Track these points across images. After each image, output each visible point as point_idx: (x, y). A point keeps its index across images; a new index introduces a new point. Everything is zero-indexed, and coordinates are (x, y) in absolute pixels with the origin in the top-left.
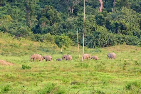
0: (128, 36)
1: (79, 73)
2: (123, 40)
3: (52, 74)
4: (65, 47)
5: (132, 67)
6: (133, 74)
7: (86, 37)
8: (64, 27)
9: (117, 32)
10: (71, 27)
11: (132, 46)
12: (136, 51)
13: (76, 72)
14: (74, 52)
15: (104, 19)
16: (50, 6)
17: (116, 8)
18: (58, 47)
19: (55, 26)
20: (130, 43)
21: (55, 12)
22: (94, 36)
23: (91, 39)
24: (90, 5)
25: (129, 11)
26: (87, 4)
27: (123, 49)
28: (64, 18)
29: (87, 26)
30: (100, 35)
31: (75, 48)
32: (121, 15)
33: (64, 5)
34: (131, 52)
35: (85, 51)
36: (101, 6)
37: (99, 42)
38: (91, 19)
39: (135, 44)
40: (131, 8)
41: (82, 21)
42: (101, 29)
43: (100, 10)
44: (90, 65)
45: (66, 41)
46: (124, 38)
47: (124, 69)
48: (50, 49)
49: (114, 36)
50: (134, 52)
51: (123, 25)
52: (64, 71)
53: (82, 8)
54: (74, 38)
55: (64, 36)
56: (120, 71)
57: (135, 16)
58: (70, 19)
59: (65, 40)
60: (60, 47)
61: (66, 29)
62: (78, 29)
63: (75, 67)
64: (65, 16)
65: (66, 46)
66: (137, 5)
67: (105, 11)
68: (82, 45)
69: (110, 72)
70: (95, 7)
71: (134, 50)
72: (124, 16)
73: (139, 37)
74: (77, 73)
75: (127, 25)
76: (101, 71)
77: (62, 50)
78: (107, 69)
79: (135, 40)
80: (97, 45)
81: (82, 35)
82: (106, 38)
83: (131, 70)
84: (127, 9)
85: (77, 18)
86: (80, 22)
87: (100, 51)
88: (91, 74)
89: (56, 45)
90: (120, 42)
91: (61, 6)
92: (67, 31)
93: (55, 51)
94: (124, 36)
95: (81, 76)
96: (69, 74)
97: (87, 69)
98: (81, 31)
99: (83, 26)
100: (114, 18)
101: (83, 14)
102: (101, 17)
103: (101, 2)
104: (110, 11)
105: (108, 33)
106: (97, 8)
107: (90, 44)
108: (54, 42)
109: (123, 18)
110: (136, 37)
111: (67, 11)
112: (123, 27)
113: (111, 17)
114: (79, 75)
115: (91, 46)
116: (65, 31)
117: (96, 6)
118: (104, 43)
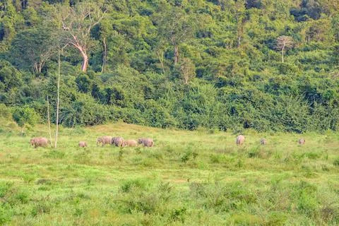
0: (126, 109)
1: (50, 166)
2: (119, 115)
3: (8, 167)
4: (29, 126)
5: (132, 157)
6: (133, 168)
7: (62, 110)
8: (27, 94)
9: (109, 103)
10: (37, 94)
11: (133, 125)
12: (138, 132)
13: (45, 164)
14: (42, 133)
15: (88, 82)
16: (4, 61)
17: (108, 66)
18: (17, 125)
19: (13, 93)
20: (129, 120)
21: (13, 70)
22: (74, 108)
23: (69, 113)
24: (68, 60)
25: (127, 71)
26: (63, 59)
27: (119, 129)
28: (27, 80)
29: (63, 93)
30: (83, 107)
31: (45, 127)
32: (116, 77)
33: (27, 60)
34: (131, 134)
35: (59, 131)
36: (85, 62)
37: (82, 118)
38: (69, 83)
39: (136, 122)
40: (132, 66)
41: (56, 85)
42: (86, 98)
43: (83, 68)
44: (67, 153)
45: (30, 116)
46: (120, 113)
47: (120, 160)
48: (4, 129)
49: (104, 109)
50: (135, 134)
51: (118, 93)
52: (27, 163)
53: (56, 64)
54: (43, 112)
55: (27, 109)
56: (113, 164)
57: (137, 78)
58: (36, 82)
59: (28, 114)
60: (21, 125)
61: (31, 97)
62: (49, 97)
63: (44, 156)
64: (29, 77)
65: (30, 123)
66: (141, 61)
67: (91, 71)
68: (54, 122)
69: (98, 165)
70: (75, 63)
71: (135, 131)
72: (121, 79)
73: (143, 110)
74: (47, 167)
75: (125, 92)
76: (84, 163)
77: (23, 130)
78: (93, 160)
79: (137, 115)
80: (78, 122)
81: (55, 107)
82: (92, 113)
83: (131, 163)
84: (125, 67)
85: (47, 81)
86: (52, 87)
87: (84, 132)
88: (68, 168)
89: (15, 123)
90: (114, 118)
91: (22, 61)
92: (32, 100)
93: (13, 132)
94: (120, 109)
95: (53, 170)
96: (34, 168)
97: (63, 160)
98: (54, 101)
99: (56, 93)
100: (104, 80)
101: (57, 74)
102: (84, 80)
104: (99, 70)
105: (96, 105)
106: (79, 64)
107: (68, 120)
108: (11, 117)
109: (119, 82)
110: (139, 110)
111: (31, 70)
112: (118, 96)
113: (101, 80)
114: (50, 169)
115: (69, 124)
116: (28, 101)
117: (77, 62)
118: (89, 120)
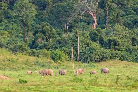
0: (120, 52)
1: (74, 87)
2: (116, 55)
3: (48, 88)
4: (61, 62)
5: (124, 81)
6: (125, 88)
7: (81, 53)
8: (60, 43)
9: (110, 48)
10: (66, 43)
11: (125, 62)
12: (128, 66)
13: (71, 86)
14: (69, 66)
15: (97, 35)
16: (46, 23)
17: (109, 25)
18: (53, 62)
19: (51, 42)
20: (123, 58)
21: (51, 28)
22: (89, 51)
23: (85, 54)
24: (84, 21)
25: (121, 28)
26: (81, 21)
27: (116, 64)
28: (59, 34)
29: (81, 42)
30: (94, 51)
31: (71, 63)
32: (114, 32)
33: (60, 22)
34: (124, 67)
35: (79, 66)
36: (95, 23)
37: (93, 58)
38: (85, 36)
39: (127, 60)
40: (124, 25)
41: (77, 37)
42: (95, 45)
43: (94, 26)
44: (84, 79)
45: (61, 56)
46: (117, 54)
47: (117, 83)
48: (46, 64)
49: (107, 52)
50: (126, 67)
51: (116, 42)
52: (59, 85)
53: (77, 24)
54: (69, 54)
55: (59, 52)
56: (112, 86)
57: (127, 32)
58: (65, 35)
59: (60, 55)
60: (56, 62)
61: (62, 45)
62: (73, 45)
63: (70, 81)
64: (60, 32)
65: (61, 61)
66: (130, 22)
67: (98, 28)
68: (76, 60)
69: (104, 86)
70: (89, 23)
71: (126, 65)
72: (117, 33)
73: (131, 52)
74: (72, 87)
75: (120, 41)
76: (95, 85)
77: (57, 65)
78: (100, 83)
79: (128, 56)
80: (91, 60)
81: (77, 51)
82: (99, 54)
83: (124, 85)
84: (120, 26)
85: (72, 35)
86: (74, 38)
87: (94, 66)
88: (85, 88)
89: (52, 60)
90: (113, 57)
91: (56, 23)
92: (63, 46)
93: (51, 66)
94: (117, 52)
95: (75, 90)
96: (64, 88)
97: (82, 83)
98: (76, 47)
99: (77, 42)
100: (107, 34)
101: (78, 30)
102: (95, 34)
103: (95, 19)
104: (104, 28)
105: (102, 49)
106: (91, 24)
107: (85, 59)
108: (49, 57)
109: (116, 35)
110: (129, 53)
111: (62, 28)
112: (116, 44)
113: (105, 33)
114: (73, 89)
115: (85, 61)
116: (60, 47)
117: (91, 23)
118: (98, 59)
